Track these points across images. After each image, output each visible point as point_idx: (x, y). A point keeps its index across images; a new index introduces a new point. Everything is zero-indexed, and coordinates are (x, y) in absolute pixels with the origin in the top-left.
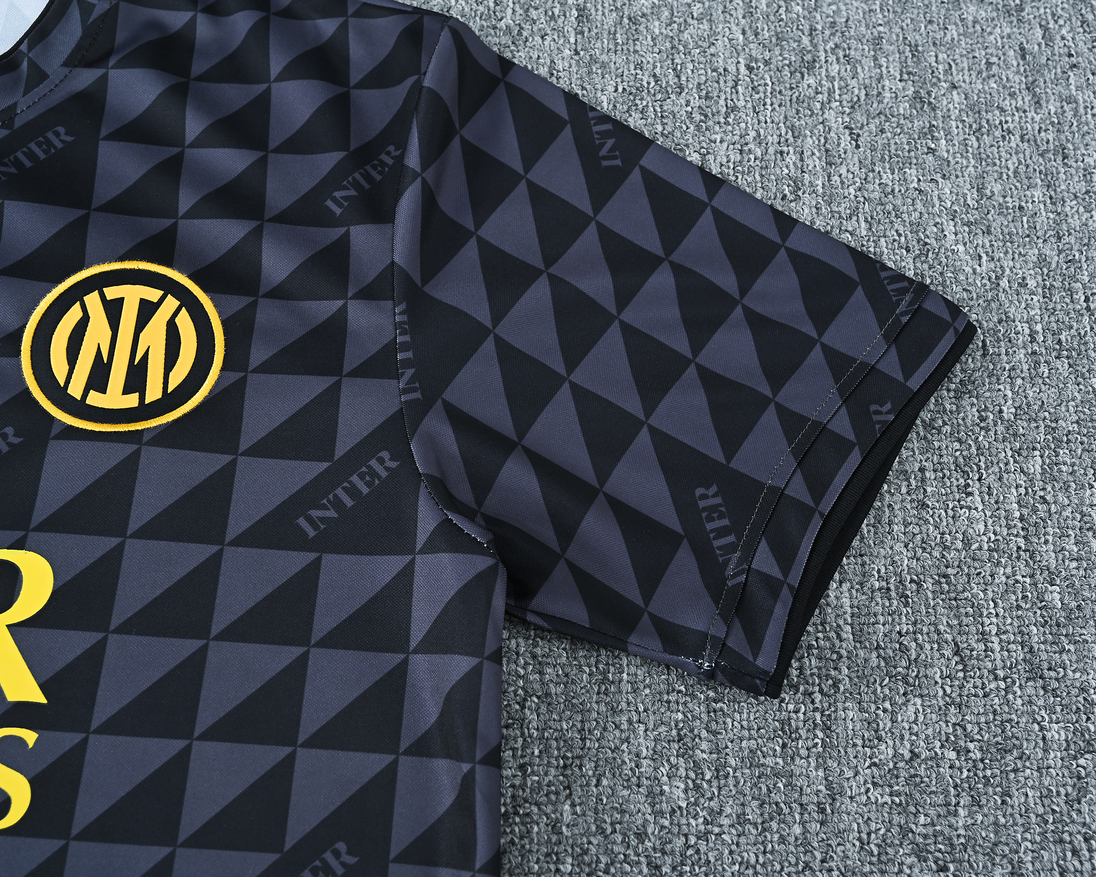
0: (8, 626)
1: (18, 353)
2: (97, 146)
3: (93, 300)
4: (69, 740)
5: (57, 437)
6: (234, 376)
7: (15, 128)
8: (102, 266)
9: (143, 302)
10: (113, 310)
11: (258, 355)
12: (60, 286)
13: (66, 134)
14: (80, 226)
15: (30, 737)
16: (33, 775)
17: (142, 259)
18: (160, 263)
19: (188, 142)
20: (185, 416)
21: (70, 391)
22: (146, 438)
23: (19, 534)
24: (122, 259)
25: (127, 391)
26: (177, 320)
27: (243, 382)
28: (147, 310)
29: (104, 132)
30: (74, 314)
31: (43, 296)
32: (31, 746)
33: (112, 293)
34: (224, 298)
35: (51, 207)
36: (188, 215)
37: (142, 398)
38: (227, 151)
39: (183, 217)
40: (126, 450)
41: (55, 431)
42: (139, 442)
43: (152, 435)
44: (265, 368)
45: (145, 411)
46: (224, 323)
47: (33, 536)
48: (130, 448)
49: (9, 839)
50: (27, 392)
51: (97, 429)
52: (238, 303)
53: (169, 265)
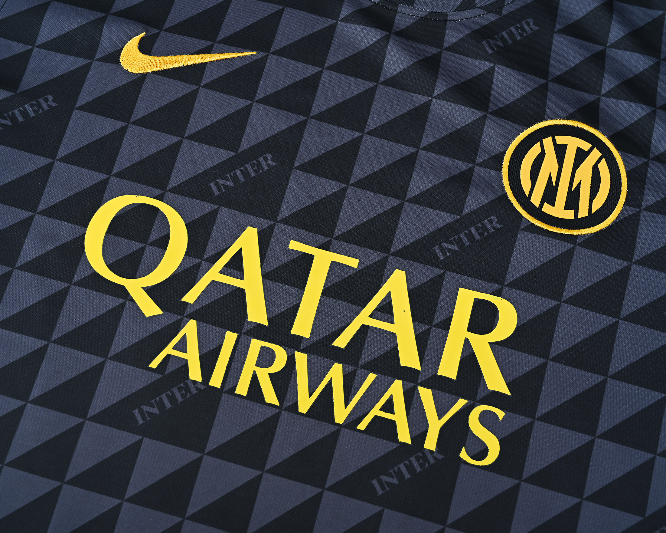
0: (489, 343)
1: (500, 169)
2: (552, 36)
3: (548, 142)
4: (522, 421)
5: (524, 229)
6: (633, 210)
7: (503, 15)
8: (556, 120)
9: (579, 149)
10: (561, 151)
11: (649, 199)
12: (529, 129)
13: (534, 24)
14: (542, 91)
15: (501, 414)
16: (501, 437)
17: (580, 120)
18: (591, 125)
19: (609, 44)
20: (602, 231)
21: (532, 200)
22: (579, 241)
23: (498, 287)
24: (568, 118)
25: (567, 207)
26: (599, 166)
27: (638, 214)
28: (581, 156)
29: (558, 27)
30: (536, 150)
31: (518, 134)
32: (500, 420)
33: (561, 140)
34: (629, 156)
35: (525, 74)
36: (608, 95)
37: (576, 214)
38: (635, 55)
39: (603, 95)
40: (567, 246)
41: (523, 225)
42: (575, 243)
43: (583, 239)
44: (651, 209)
45: (577, 223)
46: (628, 173)
47: (506, 289)
48: (569, 246)
49: (487, 472)
50: (505, 196)
51: (550, 230)
52: (638, 161)
53: (597, 128)
